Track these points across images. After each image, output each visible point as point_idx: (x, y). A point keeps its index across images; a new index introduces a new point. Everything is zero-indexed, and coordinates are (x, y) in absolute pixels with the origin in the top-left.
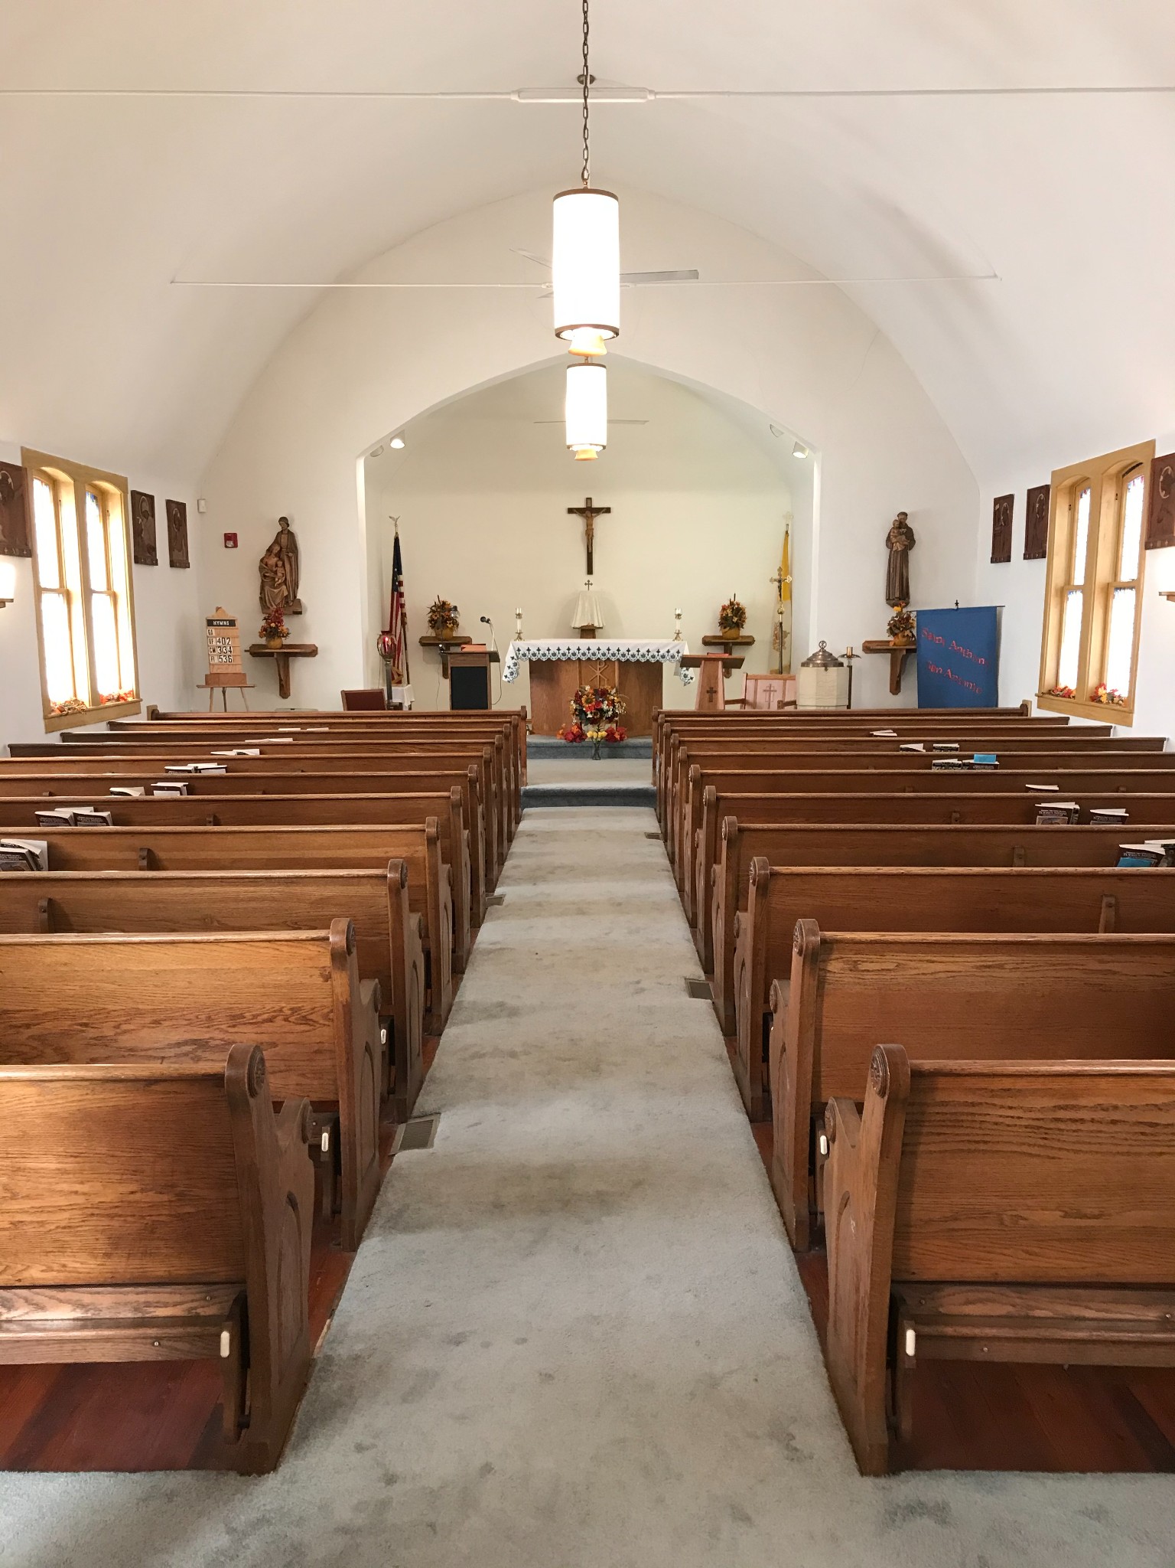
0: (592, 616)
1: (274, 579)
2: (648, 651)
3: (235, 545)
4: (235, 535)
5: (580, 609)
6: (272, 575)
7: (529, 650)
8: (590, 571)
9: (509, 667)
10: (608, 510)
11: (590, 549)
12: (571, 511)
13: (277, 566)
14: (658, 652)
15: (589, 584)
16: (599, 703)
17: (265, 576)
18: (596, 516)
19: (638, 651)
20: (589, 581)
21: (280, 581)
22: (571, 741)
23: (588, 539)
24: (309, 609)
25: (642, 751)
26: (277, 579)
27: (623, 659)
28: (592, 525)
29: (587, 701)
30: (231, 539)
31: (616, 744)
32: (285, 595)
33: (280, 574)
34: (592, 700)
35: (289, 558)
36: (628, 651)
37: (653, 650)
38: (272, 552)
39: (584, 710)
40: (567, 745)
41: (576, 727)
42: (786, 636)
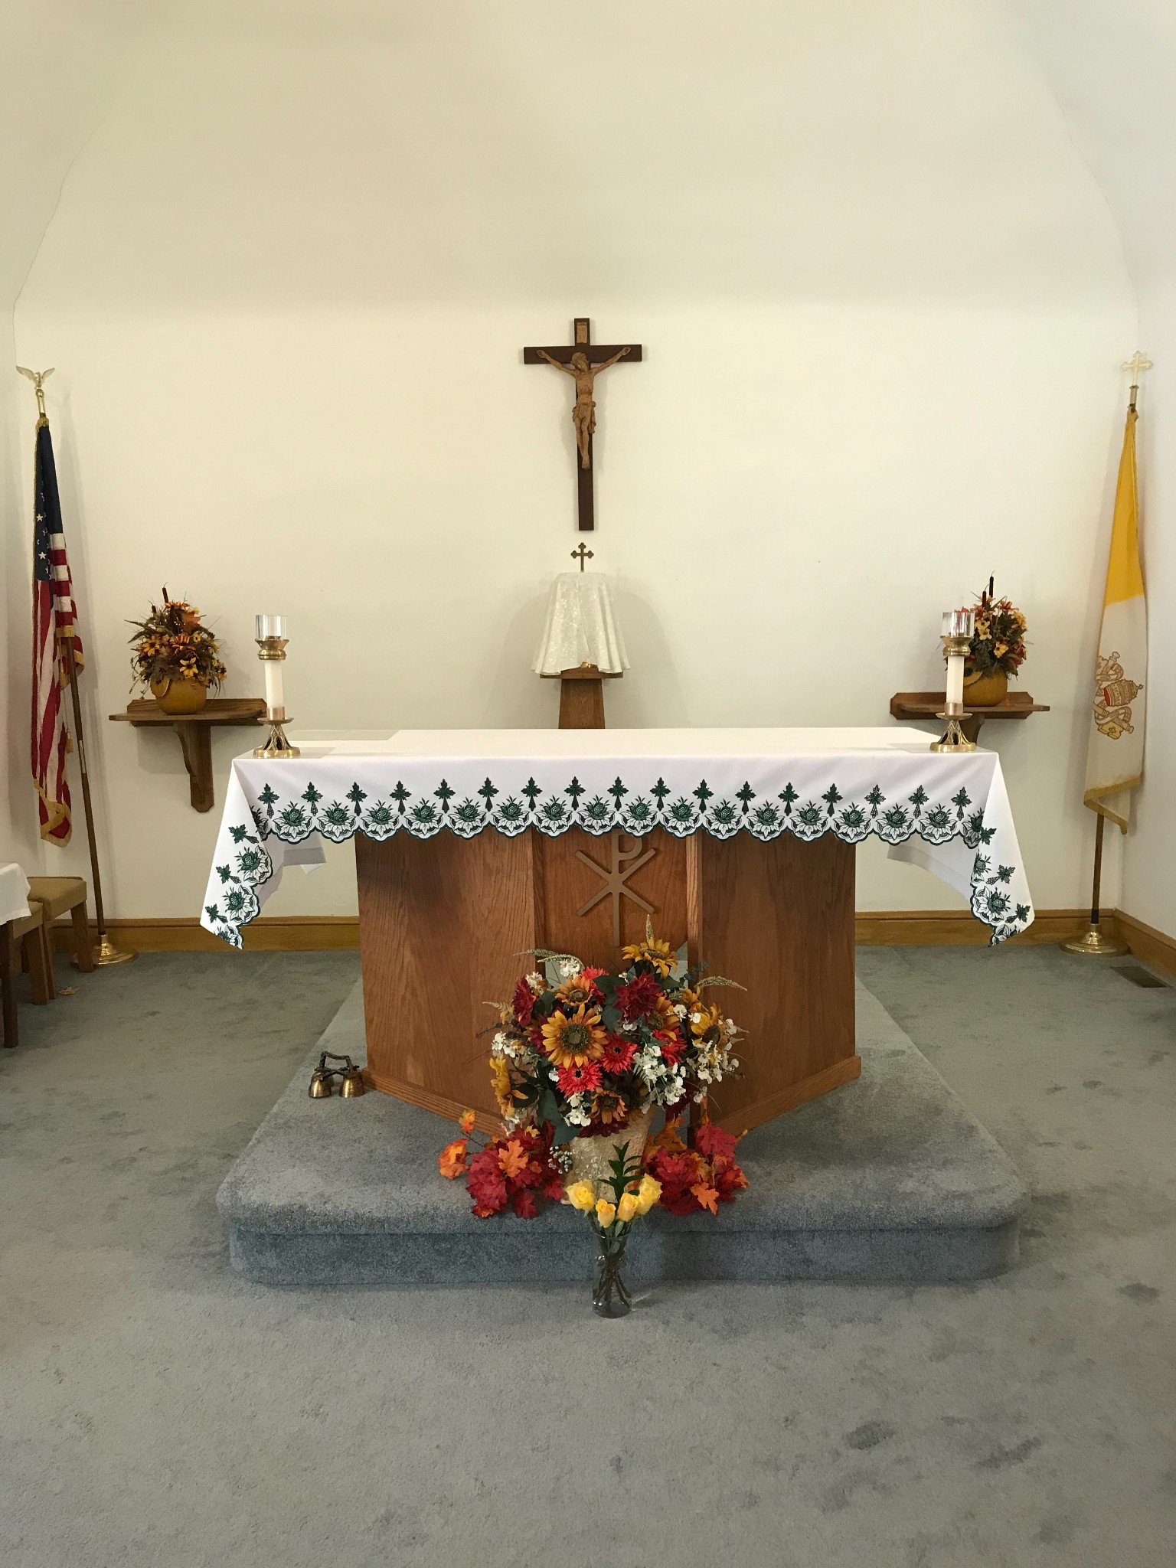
0: (592, 640)
2: (832, 796)
5: (558, 621)
7: (312, 795)
8: (586, 520)
9: (225, 873)
10: (634, 354)
11: (586, 458)
12: (532, 356)
14: (875, 798)
15: (582, 555)
16: (617, 1046)
18: (600, 370)
19: (789, 795)
20: (582, 546)
22: (499, 1212)
23: (581, 432)
25: (816, 1249)
27: (723, 831)
28: (590, 393)
29: (565, 1041)
31: (695, 1222)
34: (586, 1032)
36: (746, 794)
37: (854, 793)
39: (554, 1077)
40: (479, 1226)
41: (516, 1147)
42: (1133, 695)
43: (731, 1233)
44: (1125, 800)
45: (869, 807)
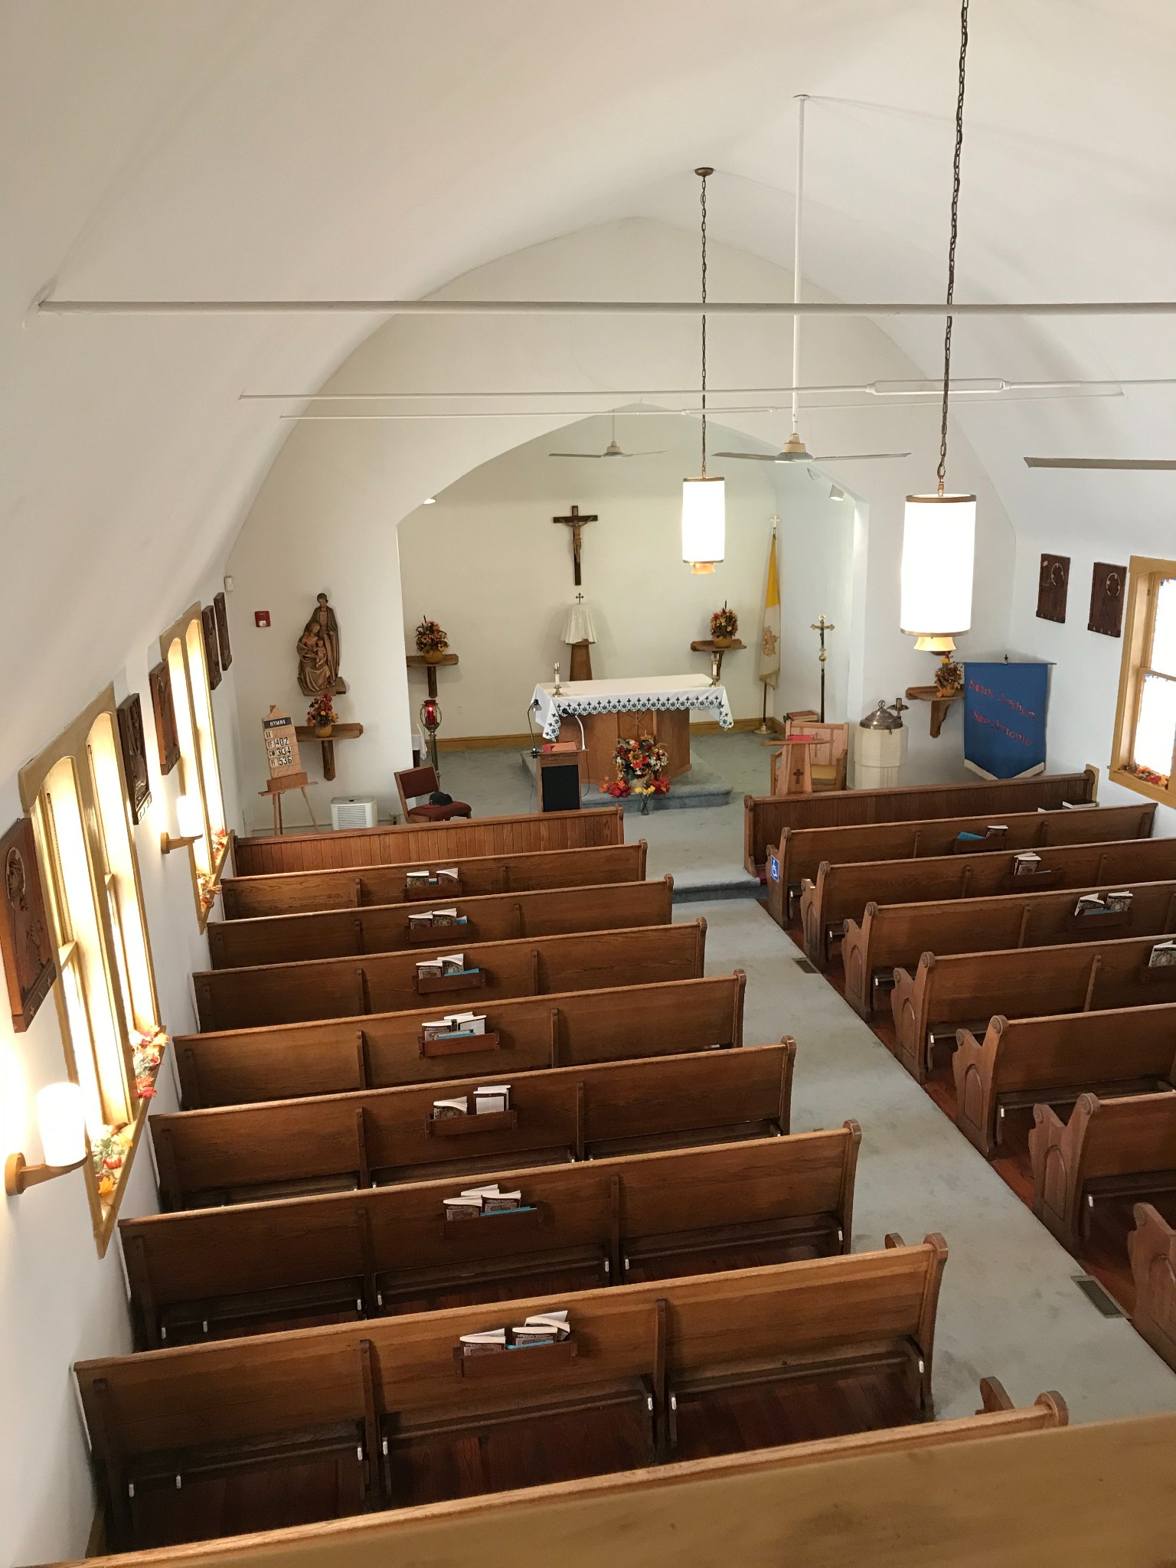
0: (585, 630)
1: (315, 659)
2: (688, 699)
3: (268, 624)
4: (267, 613)
5: (573, 623)
6: (313, 655)
7: (569, 706)
8: (578, 582)
9: (551, 725)
10: (595, 518)
11: (577, 559)
12: (556, 520)
13: (317, 645)
14: (697, 699)
15: (580, 597)
16: (645, 758)
17: (304, 657)
18: (584, 524)
19: (678, 699)
20: (580, 594)
21: (322, 662)
22: (618, 797)
23: (575, 549)
24: (351, 687)
25: (687, 801)
26: (318, 660)
27: (663, 709)
28: (578, 534)
29: (634, 757)
30: (262, 617)
31: (661, 796)
32: (327, 675)
33: (321, 654)
34: (638, 755)
35: (329, 636)
36: (668, 700)
37: (692, 698)
38: (311, 631)
39: (632, 765)
40: (614, 800)
41: (622, 782)
42: (776, 641)
43: (669, 798)
44: (774, 677)
45: (696, 701)
